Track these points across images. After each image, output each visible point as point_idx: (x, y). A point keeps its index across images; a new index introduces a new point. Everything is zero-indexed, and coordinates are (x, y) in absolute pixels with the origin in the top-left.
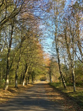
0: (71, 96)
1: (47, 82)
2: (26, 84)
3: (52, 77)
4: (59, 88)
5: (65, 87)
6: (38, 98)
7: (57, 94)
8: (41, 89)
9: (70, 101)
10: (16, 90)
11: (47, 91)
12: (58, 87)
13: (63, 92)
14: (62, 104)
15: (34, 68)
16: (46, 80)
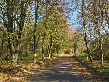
0: (99, 72)
1: (72, 54)
2: (51, 57)
3: (77, 50)
4: (85, 62)
5: (91, 61)
6: (66, 72)
7: (84, 69)
8: (67, 62)
9: (98, 76)
10: (44, 63)
11: (73, 65)
12: (83, 61)
13: (90, 67)
14: (91, 79)
15: (59, 42)
16: (70, 52)
